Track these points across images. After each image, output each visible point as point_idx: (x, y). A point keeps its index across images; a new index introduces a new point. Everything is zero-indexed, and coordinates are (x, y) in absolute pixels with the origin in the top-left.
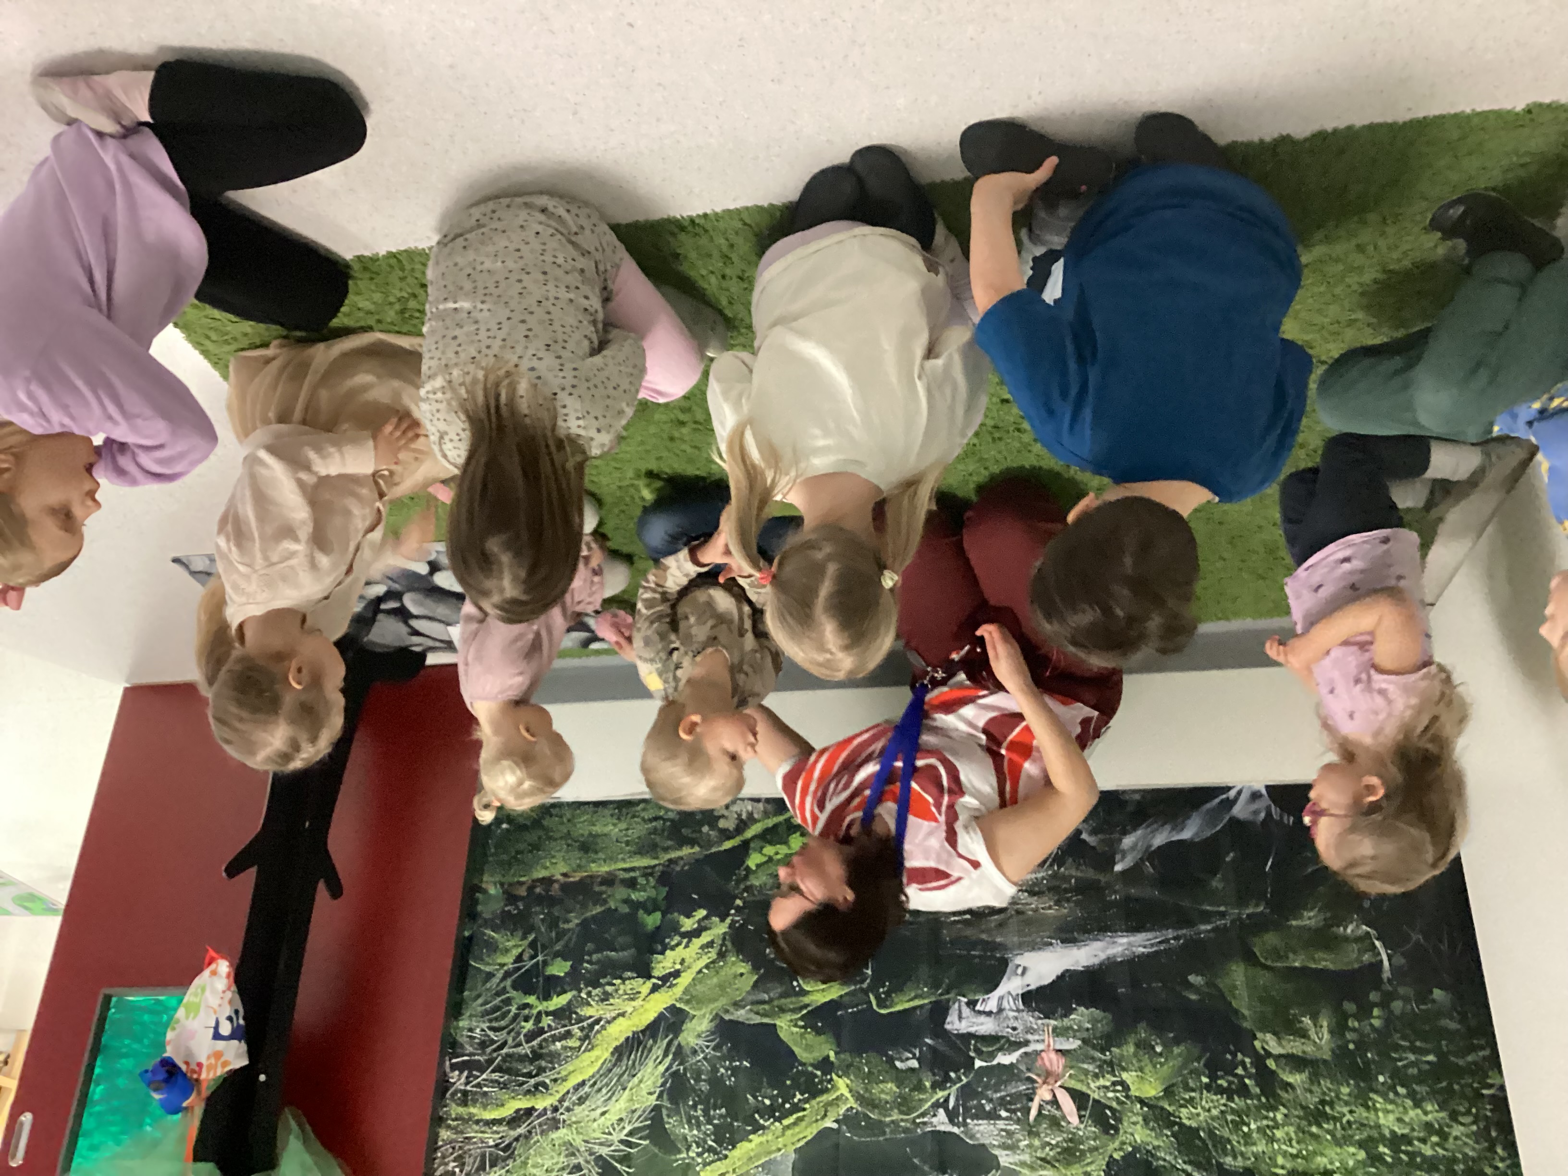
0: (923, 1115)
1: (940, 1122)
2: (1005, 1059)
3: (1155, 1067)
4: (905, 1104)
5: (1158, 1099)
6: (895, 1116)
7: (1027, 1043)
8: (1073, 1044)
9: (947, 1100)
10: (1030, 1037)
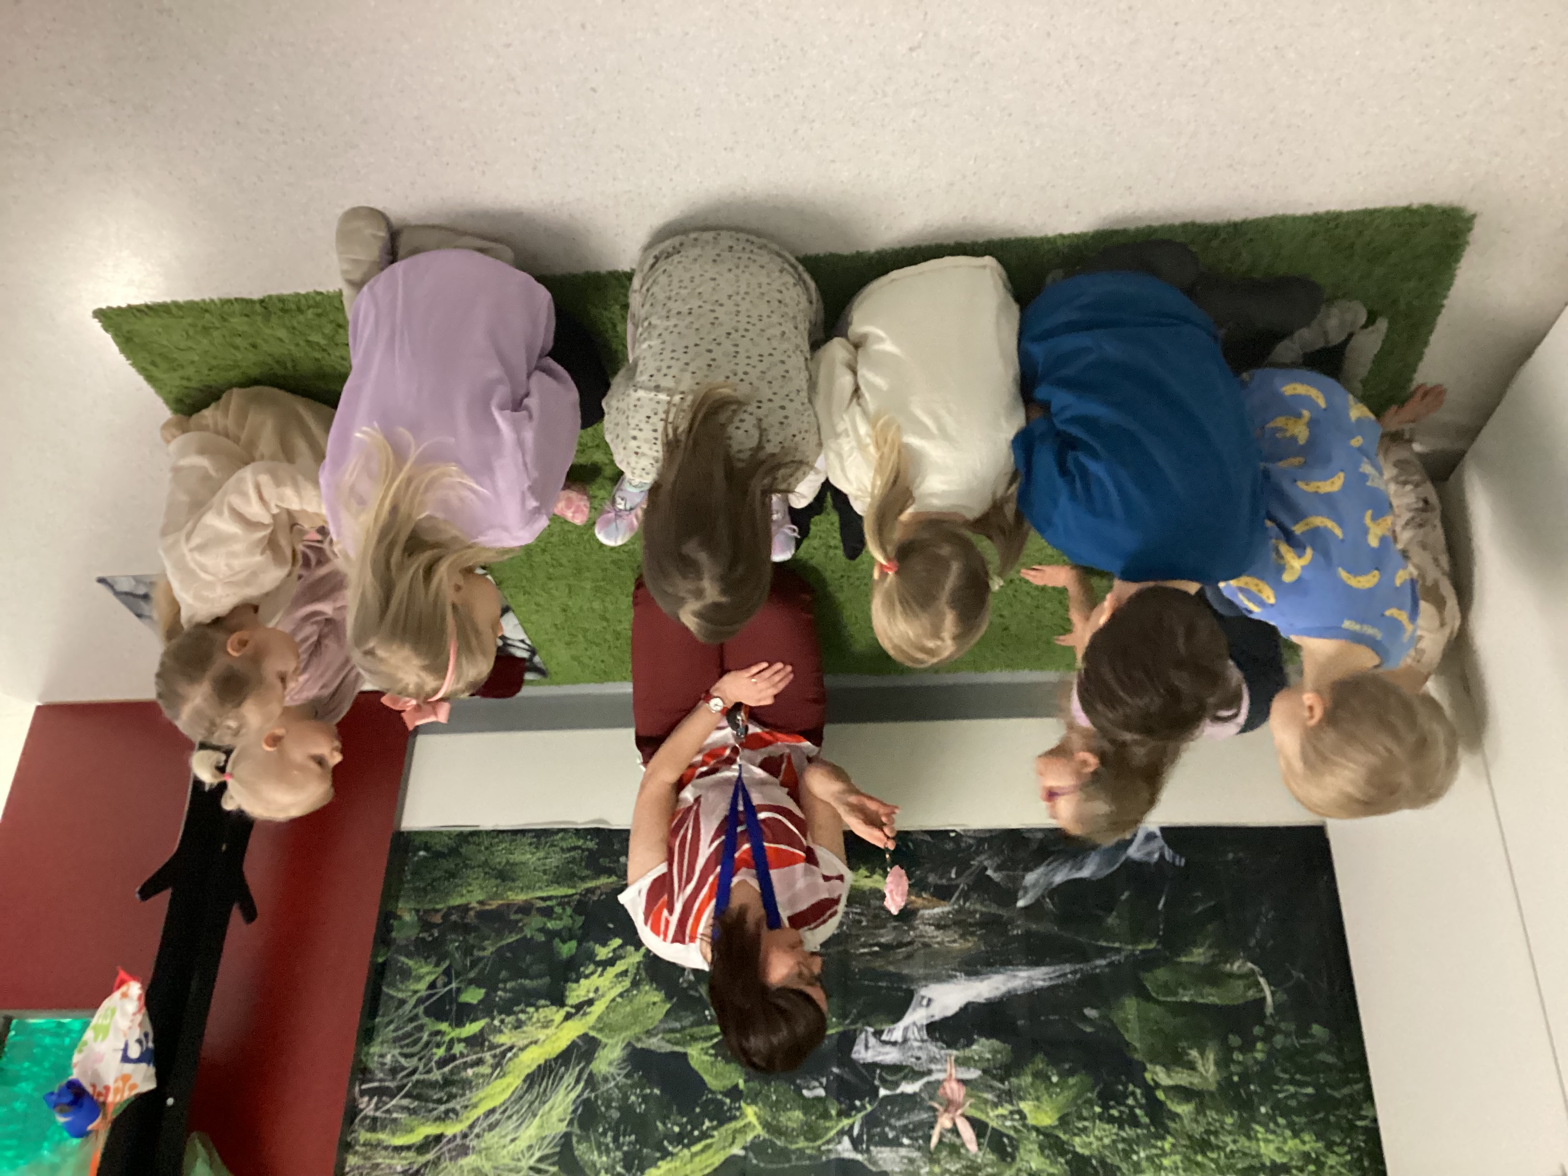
0: (828, 1142)
1: (845, 1149)
2: (909, 1088)
3: (1051, 1096)
4: (811, 1132)
5: (1055, 1127)
6: (801, 1143)
7: (930, 1072)
8: (973, 1074)
9: (852, 1127)
10: (933, 1067)
